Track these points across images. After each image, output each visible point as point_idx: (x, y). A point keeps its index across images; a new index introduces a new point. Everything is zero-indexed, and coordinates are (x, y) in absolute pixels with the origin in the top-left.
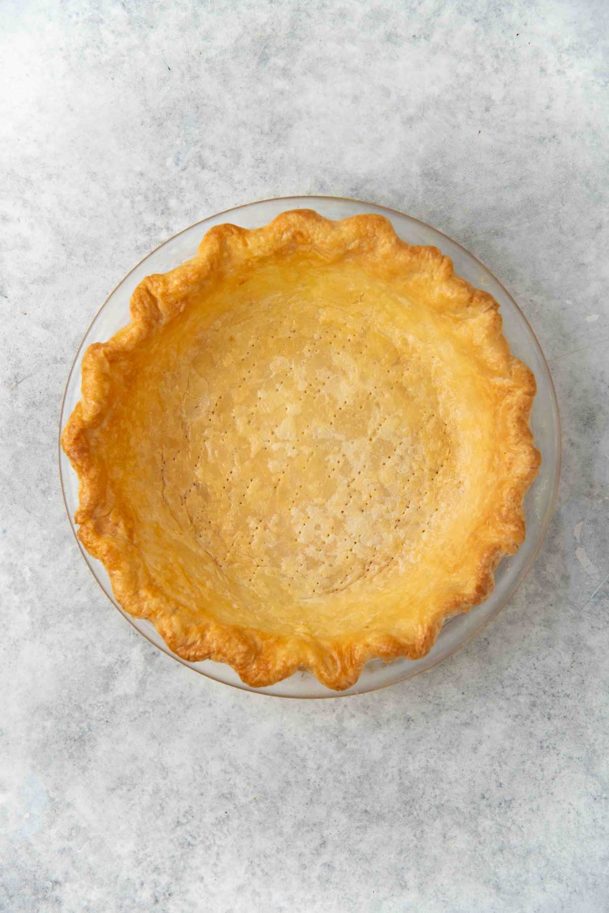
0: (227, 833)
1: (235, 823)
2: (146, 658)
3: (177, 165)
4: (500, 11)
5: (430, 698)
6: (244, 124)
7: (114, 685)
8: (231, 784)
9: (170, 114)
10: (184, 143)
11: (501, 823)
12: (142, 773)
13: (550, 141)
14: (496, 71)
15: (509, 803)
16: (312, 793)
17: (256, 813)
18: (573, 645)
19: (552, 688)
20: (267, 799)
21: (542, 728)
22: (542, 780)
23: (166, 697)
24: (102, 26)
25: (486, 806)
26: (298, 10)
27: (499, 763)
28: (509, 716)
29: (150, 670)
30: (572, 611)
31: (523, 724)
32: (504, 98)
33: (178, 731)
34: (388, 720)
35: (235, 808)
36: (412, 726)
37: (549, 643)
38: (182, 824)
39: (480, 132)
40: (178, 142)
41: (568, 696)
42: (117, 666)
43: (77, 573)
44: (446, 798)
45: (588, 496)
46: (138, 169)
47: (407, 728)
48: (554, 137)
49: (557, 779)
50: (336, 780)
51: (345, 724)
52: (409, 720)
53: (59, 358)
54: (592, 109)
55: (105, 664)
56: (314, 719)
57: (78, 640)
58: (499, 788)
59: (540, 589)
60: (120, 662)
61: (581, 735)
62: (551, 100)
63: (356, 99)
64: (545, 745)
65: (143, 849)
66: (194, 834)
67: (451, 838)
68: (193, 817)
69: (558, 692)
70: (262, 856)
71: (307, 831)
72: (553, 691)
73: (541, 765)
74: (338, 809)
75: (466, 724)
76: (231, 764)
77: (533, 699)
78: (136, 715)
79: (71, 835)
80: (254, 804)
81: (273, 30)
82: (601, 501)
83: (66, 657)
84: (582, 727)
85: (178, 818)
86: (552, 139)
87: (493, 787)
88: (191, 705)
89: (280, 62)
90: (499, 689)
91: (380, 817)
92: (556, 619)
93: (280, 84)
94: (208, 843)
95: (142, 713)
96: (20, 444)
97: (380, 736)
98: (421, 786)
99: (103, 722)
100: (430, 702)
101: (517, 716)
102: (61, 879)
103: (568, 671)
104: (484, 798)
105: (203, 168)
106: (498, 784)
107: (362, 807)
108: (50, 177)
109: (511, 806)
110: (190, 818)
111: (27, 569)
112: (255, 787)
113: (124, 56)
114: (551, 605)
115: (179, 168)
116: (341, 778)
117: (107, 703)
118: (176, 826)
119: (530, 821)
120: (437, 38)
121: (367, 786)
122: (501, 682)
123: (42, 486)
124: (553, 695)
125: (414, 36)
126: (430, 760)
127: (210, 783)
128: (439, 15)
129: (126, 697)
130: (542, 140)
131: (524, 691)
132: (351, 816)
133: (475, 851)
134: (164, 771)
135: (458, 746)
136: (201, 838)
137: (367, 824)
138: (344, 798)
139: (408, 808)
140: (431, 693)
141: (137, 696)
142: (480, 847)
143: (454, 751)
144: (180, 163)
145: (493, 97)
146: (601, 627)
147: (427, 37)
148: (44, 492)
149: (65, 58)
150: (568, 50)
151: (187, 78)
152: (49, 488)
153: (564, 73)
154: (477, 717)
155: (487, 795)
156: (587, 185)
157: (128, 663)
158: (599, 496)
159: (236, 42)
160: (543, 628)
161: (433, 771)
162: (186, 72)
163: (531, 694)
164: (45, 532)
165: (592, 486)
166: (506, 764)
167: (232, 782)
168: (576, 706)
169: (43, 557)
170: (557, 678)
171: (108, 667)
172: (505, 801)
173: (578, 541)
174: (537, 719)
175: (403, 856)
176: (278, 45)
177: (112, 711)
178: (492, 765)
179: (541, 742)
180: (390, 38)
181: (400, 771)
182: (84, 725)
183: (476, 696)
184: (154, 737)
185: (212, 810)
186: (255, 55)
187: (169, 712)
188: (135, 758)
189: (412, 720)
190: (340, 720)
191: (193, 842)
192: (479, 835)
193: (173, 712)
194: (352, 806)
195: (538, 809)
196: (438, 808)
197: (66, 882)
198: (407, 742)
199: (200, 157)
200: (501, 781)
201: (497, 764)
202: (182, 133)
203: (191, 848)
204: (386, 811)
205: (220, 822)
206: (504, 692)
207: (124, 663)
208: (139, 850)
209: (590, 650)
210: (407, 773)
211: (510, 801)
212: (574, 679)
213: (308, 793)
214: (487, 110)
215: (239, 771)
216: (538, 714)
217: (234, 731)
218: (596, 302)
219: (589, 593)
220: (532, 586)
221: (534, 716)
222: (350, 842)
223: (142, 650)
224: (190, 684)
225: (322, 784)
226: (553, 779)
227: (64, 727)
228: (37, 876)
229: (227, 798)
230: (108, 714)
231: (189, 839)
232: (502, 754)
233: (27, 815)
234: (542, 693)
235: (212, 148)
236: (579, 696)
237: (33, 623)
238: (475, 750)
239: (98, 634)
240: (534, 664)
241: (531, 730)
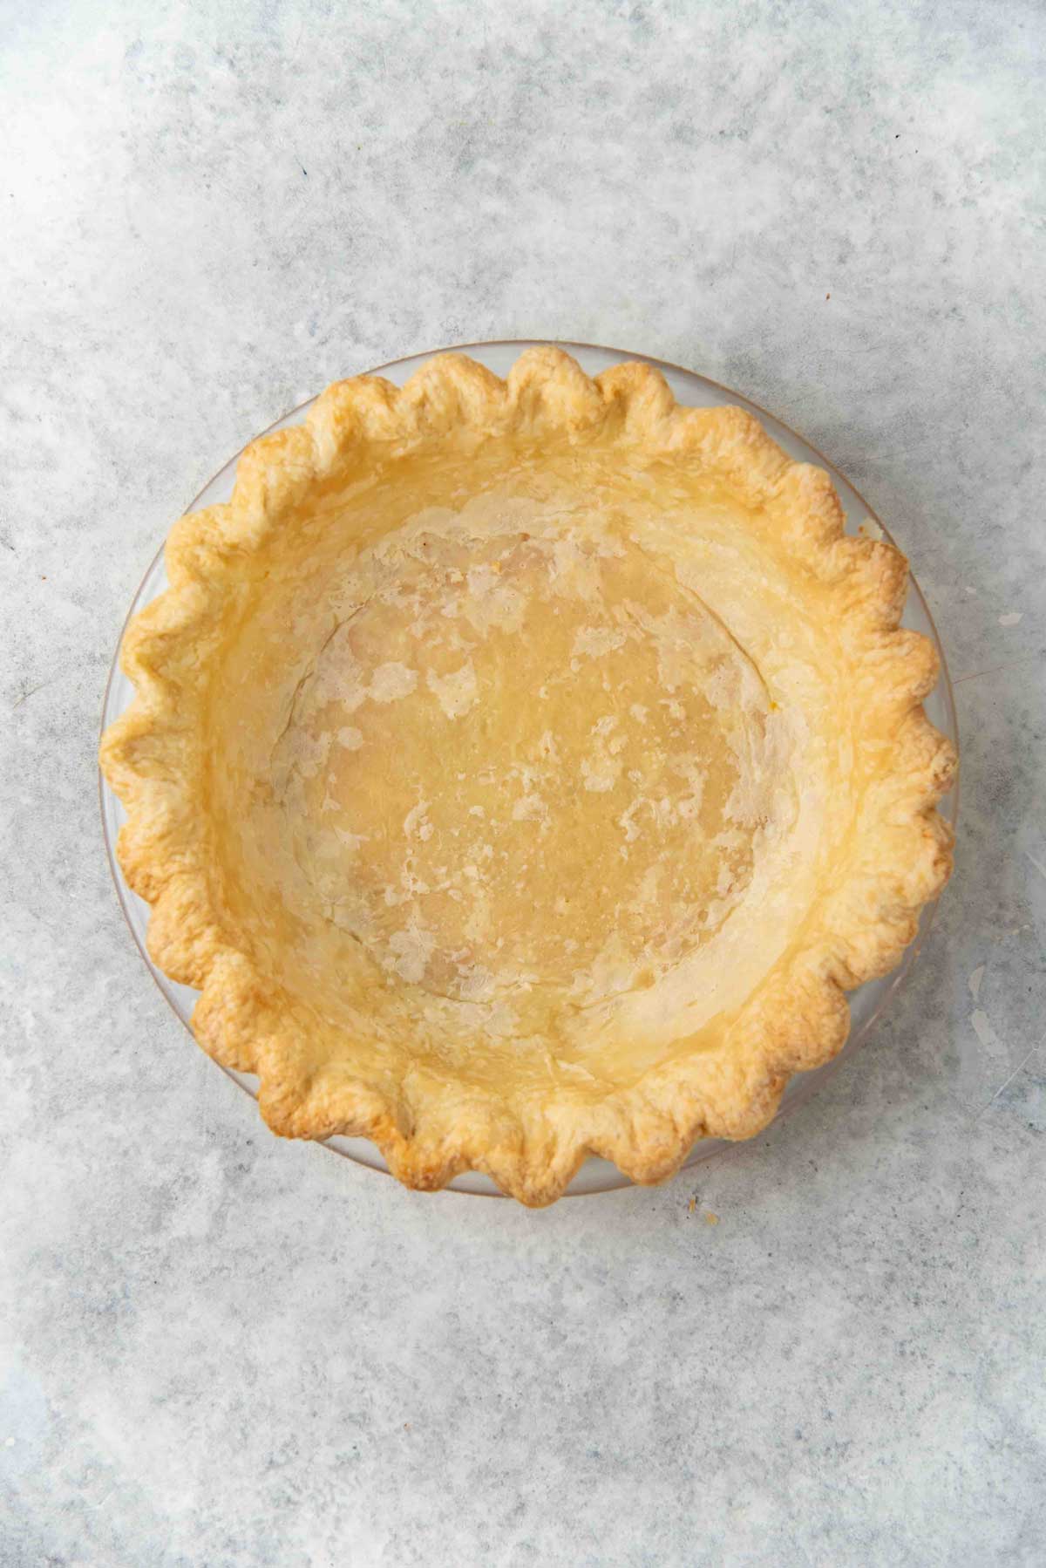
0: (354, 1483)
1: (369, 1466)
2: (226, 1175)
3: (312, 334)
4: (869, 95)
5: (712, 1261)
6: (429, 269)
7: (170, 1220)
8: (366, 1399)
9: (304, 249)
10: (326, 299)
11: (828, 1482)
12: (213, 1374)
13: (947, 316)
14: (860, 196)
15: (843, 1448)
16: (504, 1420)
17: (406, 1450)
18: (960, 1178)
19: (923, 1250)
20: (425, 1426)
21: (905, 1321)
22: (902, 1410)
23: (259, 1243)
24: (192, 97)
25: (803, 1452)
26: (528, 81)
27: (828, 1377)
28: (848, 1297)
29: (232, 1195)
30: (962, 1120)
31: (872, 1312)
32: (871, 242)
33: (278, 1302)
34: (640, 1297)
35: (370, 1440)
36: (681, 1308)
37: (921, 1173)
38: (279, 1466)
39: (828, 298)
40: (315, 296)
41: (950, 1266)
42: (176, 1188)
43: (114, 1024)
44: (735, 1434)
45: (994, 923)
46: (245, 338)
47: (672, 1311)
48: (954, 310)
49: (927, 1410)
50: (545, 1397)
51: (565, 1301)
52: (675, 1297)
53: (97, 655)
54: (1019, 266)
55: (157, 1183)
56: (511, 1289)
57: (111, 1139)
58: (827, 1422)
59: (908, 1079)
60: (181, 1180)
61: (972, 1335)
62: (951, 247)
63: (619, 234)
64: (908, 1349)
65: (209, 1508)
66: (298, 1483)
67: (741, 1506)
68: (297, 1453)
69: (933, 1258)
70: (414, 1526)
71: (493, 1486)
72: (924, 1256)
73: (899, 1384)
74: (547, 1448)
75: (774, 1308)
76: (366, 1364)
77: (888, 1268)
78: (206, 1273)
79: (86, 1478)
80: (404, 1433)
81: (484, 113)
82: (1016, 932)
83: (90, 1168)
84: (972, 1322)
85: (272, 1453)
86: (951, 314)
87: (817, 1418)
88: (302, 1259)
89: (494, 168)
90: (832, 1250)
91: (621, 1465)
92: (934, 1131)
93: (492, 205)
94: (321, 1500)
95: (216, 1269)
96: (26, 800)
97: (625, 1325)
98: (693, 1413)
99: (148, 1283)
100: (712, 1267)
101: (861, 1298)
102: (64, 1554)
103: (952, 1223)
104: (800, 1437)
105: (357, 341)
106: (825, 1414)
107: (589, 1445)
108: (95, 347)
109: (847, 1454)
110: (291, 1454)
111: (29, 1013)
112: (405, 1404)
113: (229, 149)
114: (926, 1108)
115: (314, 341)
116: (556, 1394)
117: (157, 1250)
118: (268, 1469)
119: (878, 1481)
120: (760, 136)
121: (600, 1411)
122: (836, 1237)
123: (60, 873)
124: (925, 1264)
125: (722, 132)
126: (709, 1369)
127: (330, 1396)
128: (765, 99)
129: (189, 1242)
130: (933, 315)
131: (874, 1254)
132: (569, 1461)
133: (782, 1529)
134: (251, 1371)
135: (759, 1346)
136: (310, 1491)
137: (598, 1475)
138: (559, 1430)
139: (668, 1450)
140: (715, 1252)
141: (210, 1240)
142: (791, 1524)
143: (751, 1354)
144: (317, 331)
145: (853, 240)
146: (1011, 1148)
147: (744, 135)
148: (62, 883)
149: (129, 148)
150: (981, 165)
151: (335, 189)
152: (72, 876)
153: (974, 202)
154: (793, 1298)
155: (805, 1434)
156: (1008, 392)
157: (195, 1183)
158: (1014, 922)
159: (421, 130)
160: (911, 1146)
161: (715, 1387)
162: (333, 179)
163: (887, 1261)
164: (61, 951)
165: (1001, 906)
166: (839, 1379)
167: (366, 1395)
168: (963, 1284)
169: (57, 994)
170: (933, 1234)
171: (162, 1187)
172: (837, 1445)
173: (976, 998)
174: (896, 1305)
175: (658, 1534)
176: (491, 139)
177: (166, 1264)
178: (815, 1381)
179: (902, 1344)
180: (681, 134)
181: (657, 1385)
182: (116, 1287)
183: (792, 1260)
184: (236, 1312)
185: (330, 1443)
186: (452, 154)
187: (263, 1270)
188: (200, 1348)
189: (681, 1299)
190: (557, 1293)
191: (295, 1497)
192: (789, 1503)
193: (269, 1270)
194: (573, 1445)
195: (892, 1462)
196: (720, 1452)
197: (72, 1560)
198: (671, 1334)
199: (353, 321)
200: (831, 1409)
201: (826, 1379)
202: (323, 282)
203: (292, 1507)
204: (631, 1453)
205: (344, 1464)
206: (840, 1254)
207: (189, 1183)
208: (201, 1509)
209: (991, 1188)
210: (668, 1390)
211: (846, 1445)
212: (962, 1236)
213: (498, 1418)
214: (842, 260)
215: (380, 1375)
216: (897, 1297)
217: (374, 1306)
218: (1017, 591)
219: (993, 1089)
220: (895, 1074)
221: (892, 1298)
222: (566, 1508)
223: (221, 1160)
224: (301, 1222)
225: (522, 1403)
226: (920, 1410)
227: (81, 1291)
228: (24, 1548)
229: (356, 1422)
230: (158, 1269)
231: (289, 1491)
232: (835, 1363)
233: (11, 1442)
234: (905, 1259)
235: (373, 308)
236: (970, 1268)
237: (34, 1108)
238: (787, 1354)
239: (146, 1130)
240: (894, 1209)
241: (886, 1322)
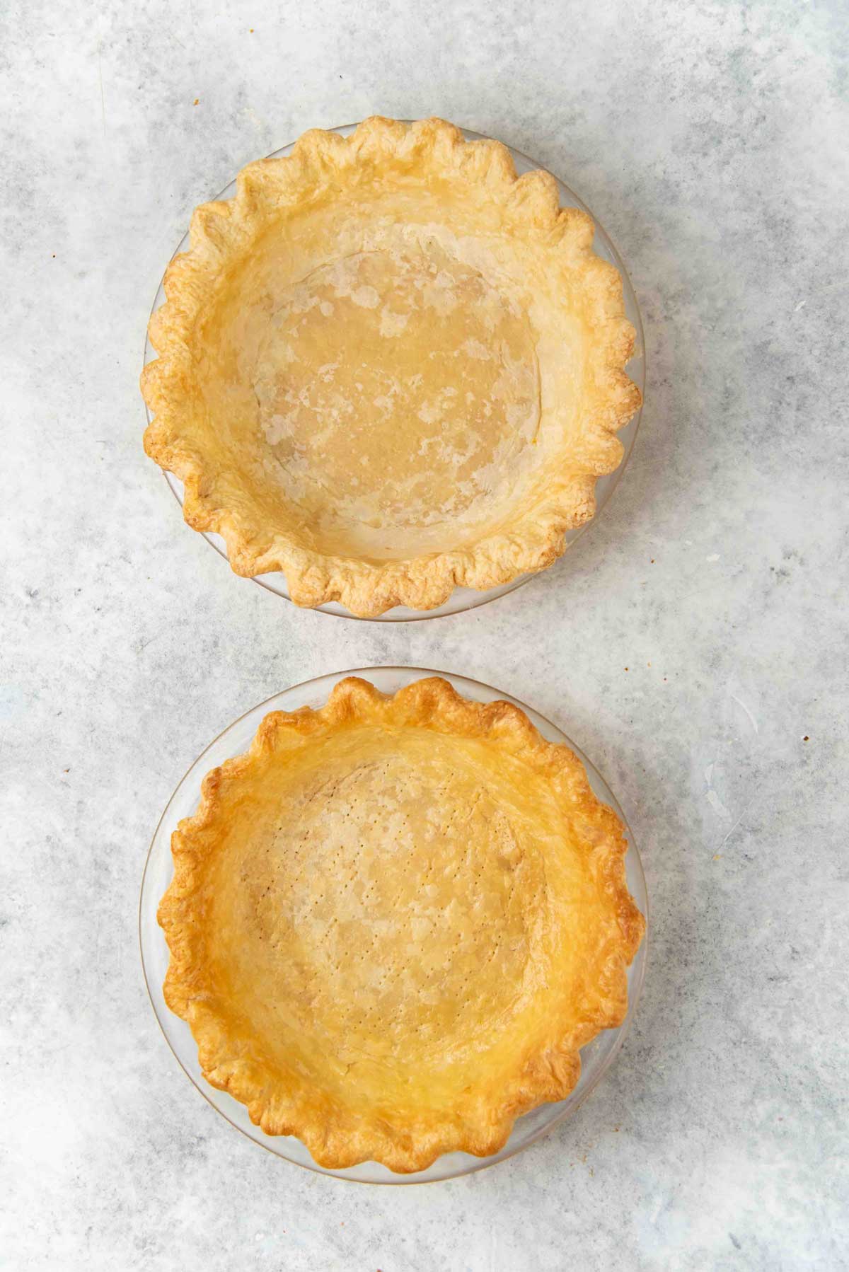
13: (661, 384)
15: (649, 1051)
18: (707, 890)
19: (688, 934)
21: (679, 975)
22: (681, 1026)
25: (626, 1055)
30: (706, 856)
31: (660, 972)
41: (704, 941)
45: (717, 738)
48: (665, 381)
49: (696, 1026)
59: (673, 834)
61: (719, 980)
62: (660, 345)
64: (683, 992)
69: (694, 938)
72: (689, 937)
73: (679, 1012)
77: (668, 945)
84: (719, 973)
86: (664, 383)
92: (690, 863)
96: (147, 707)
101: (653, 964)
102: (205, 1134)
103: (704, 916)
106: (637, 1032)
109: (650, 1054)
114: (684, 850)
119: (669, 1069)
123: (170, 748)
124: (689, 941)
133: (616, 1100)
142: (621, 1096)
146: (735, 870)
148: (171, 754)
150: (673, 297)
152: (177, 749)
153: (671, 318)
155: (626, 1044)
158: (728, 738)
160: (677, 874)
163: (667, 941)
165: (720, 728)
166: (643, 1012)
168: (713, 951)
170: (693, 923)
172: (644, 1049)
173: (709, 784)
174: (674, 966)
179: (679, 989)
192: (619, 1084)
195: (677, 1056)
197: (210, 1137)
200: (640, 1029)
201: (635, 1012)
209: (725, 894)
211: (650, 1049)
212: (710, 924)
216: (675, 961)
220: (665, 832)
226: (692, 1026)
228: (182, 1132)
233: (169, 1074)
236: (716, 941)
240: (669, 911)
241: (669, 977)
